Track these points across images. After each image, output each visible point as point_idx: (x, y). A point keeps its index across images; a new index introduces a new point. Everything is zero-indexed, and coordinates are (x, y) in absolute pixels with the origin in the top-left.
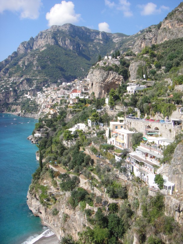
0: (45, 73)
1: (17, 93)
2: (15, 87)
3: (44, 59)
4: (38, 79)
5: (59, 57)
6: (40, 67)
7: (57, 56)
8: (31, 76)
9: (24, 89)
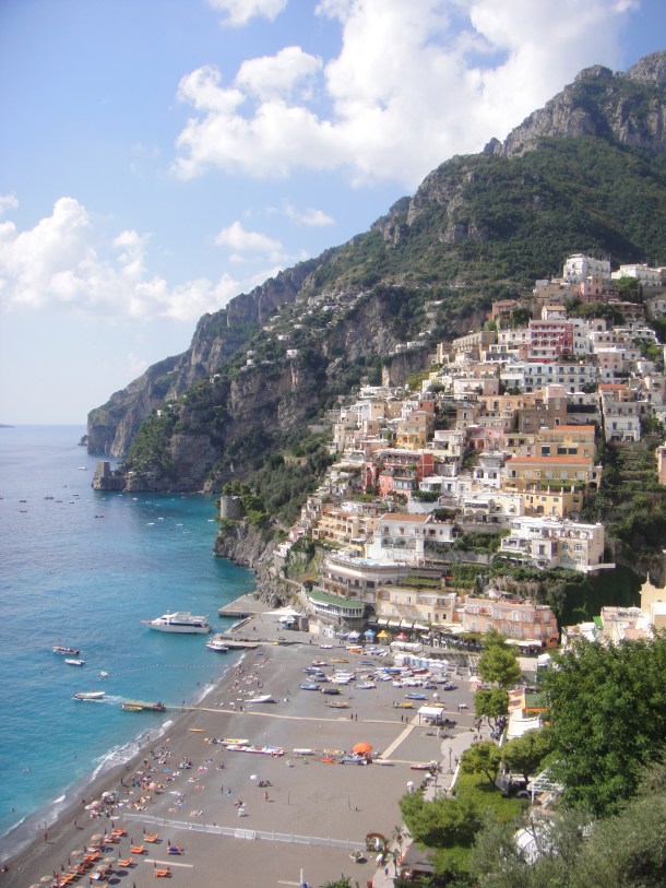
0: (502, 257)
1: (322, 377)
2: (320, 341)
3: (507, 186)
4: (456, 294)
5: (605, 185)
6: (479, 228)
7: (593, 182)
8: (416, 275)
9: (365, 353)
